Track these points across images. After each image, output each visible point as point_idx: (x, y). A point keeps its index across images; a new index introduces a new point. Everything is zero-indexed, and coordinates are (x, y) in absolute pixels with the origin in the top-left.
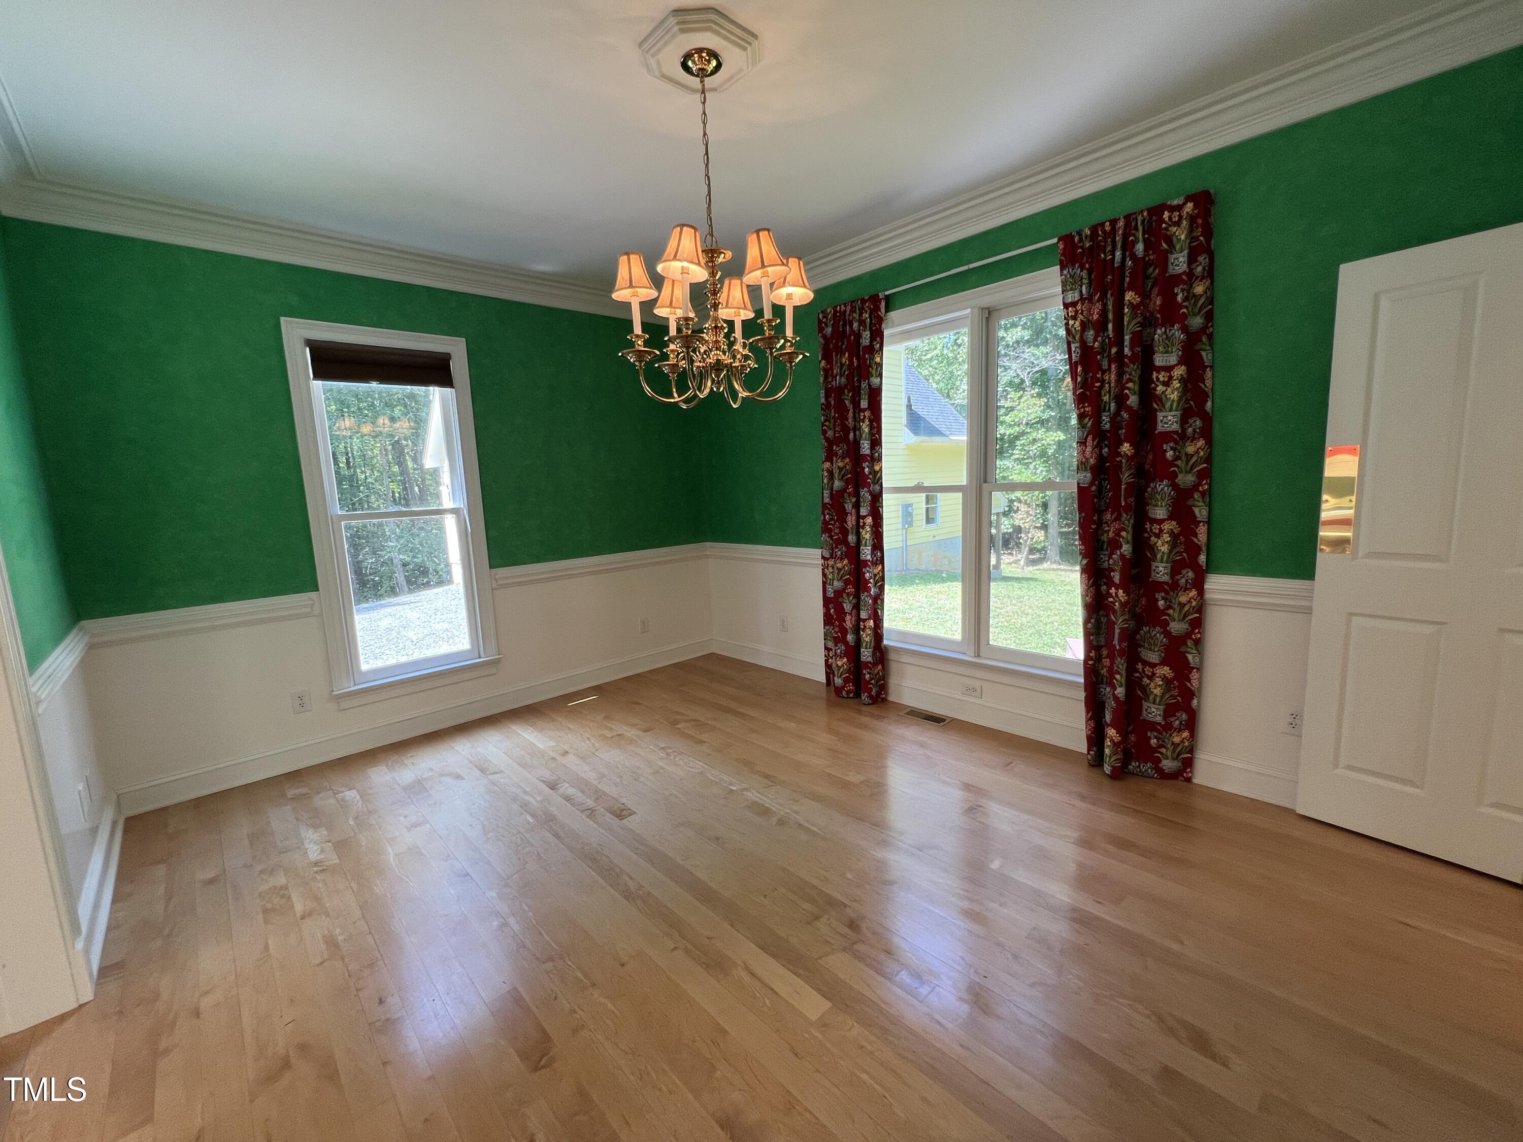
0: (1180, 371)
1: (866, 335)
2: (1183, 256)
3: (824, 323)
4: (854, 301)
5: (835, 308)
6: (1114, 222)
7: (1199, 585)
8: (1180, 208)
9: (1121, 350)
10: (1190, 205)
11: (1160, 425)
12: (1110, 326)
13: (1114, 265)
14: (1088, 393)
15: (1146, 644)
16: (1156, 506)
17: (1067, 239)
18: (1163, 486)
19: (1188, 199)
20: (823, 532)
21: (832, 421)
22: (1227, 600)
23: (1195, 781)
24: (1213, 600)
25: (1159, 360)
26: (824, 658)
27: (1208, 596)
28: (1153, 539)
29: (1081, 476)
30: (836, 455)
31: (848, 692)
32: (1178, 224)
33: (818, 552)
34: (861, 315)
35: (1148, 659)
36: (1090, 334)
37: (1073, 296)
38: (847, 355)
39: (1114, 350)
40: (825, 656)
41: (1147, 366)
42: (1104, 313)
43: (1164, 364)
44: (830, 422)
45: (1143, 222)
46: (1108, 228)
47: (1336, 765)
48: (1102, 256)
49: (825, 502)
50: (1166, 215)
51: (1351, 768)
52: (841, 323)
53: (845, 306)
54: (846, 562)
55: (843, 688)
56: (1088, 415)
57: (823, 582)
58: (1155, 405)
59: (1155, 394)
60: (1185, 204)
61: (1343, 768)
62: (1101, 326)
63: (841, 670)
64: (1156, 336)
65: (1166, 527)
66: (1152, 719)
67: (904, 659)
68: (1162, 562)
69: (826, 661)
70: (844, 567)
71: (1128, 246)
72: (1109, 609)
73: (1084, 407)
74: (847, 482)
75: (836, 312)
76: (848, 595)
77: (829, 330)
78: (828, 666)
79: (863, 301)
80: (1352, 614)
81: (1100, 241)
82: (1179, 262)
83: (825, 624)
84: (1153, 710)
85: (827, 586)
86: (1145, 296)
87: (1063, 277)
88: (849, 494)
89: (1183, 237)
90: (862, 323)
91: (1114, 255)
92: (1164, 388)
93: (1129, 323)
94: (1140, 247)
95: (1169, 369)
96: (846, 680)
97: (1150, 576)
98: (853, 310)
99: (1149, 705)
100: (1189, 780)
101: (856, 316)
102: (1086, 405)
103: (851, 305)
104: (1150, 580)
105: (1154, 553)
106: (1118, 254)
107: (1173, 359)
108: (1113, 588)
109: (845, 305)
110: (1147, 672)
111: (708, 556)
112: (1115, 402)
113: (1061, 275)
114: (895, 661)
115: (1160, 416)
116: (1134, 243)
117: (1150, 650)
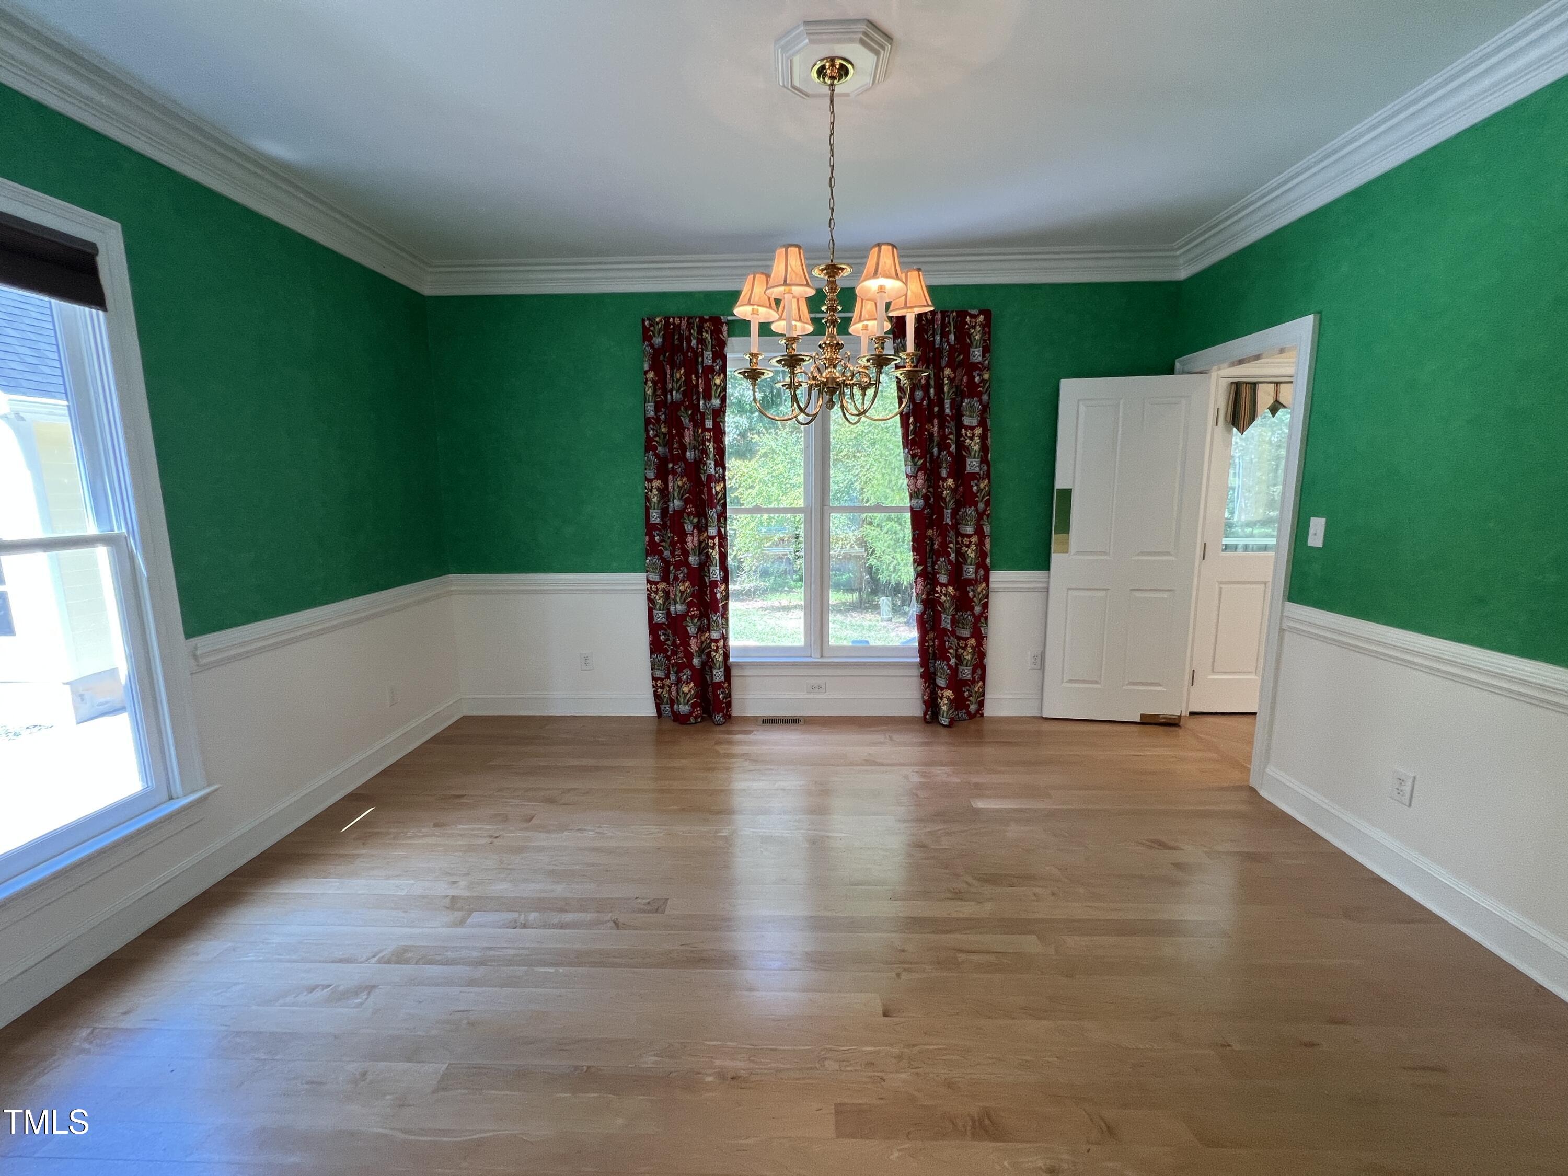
0: (978, 431)
1: (708, 355)
2: (979, 351)
3: (652, 331)
4: (691, 318)
5: (667, 319)
6: (933, 315)
7: (986, 579)
8: (974, 316)
9: (942, 409)
10: (982, 317)
11: (968, 467)
12: (932, 390)
13: (935, 345)
14: (917, 439)
15: (960, 625)
16: (967, 525)
18: (971, 511)
19: (981, 311)
20: (648, 554)
21: (662, 437)
22: (1000, 588)
23: (985, 715)
24: (994, 588)
25: (967, 421)
26: (652, 690)
27: (991, 586)
28: (964, 549)
29: (914, 502)
30: (674, 472)
31: (696, 717)
32: (974, 327)
33: (641, 577)
34: (700, 332)
35: (962, 635)
36: (919, 394)
38: (682, 371)
39: (936, 409)
40: (654, 687)
41: (960, 425)
42: (928, 380)
43: (969, 424)
44: (659, 438)
45: (953, 318)
46: (929, 317)
47: (1062, 682)
48: (926, 336)
49: (653, 522)
50: (968, 319)
51: (1070, 681)
52: (676, 337)
53: (681, 320)
54: (687, 584)
55: (691, 714)
56: (917, 456)
57: (649, 608)
58: (964, 453)
59: (964, 445)
60: (979, 315)
61: (1067, 682)
62: (927, 388)
63: (689, 696)
64: (964, 404)
65: (973, 540)
66: (965, 678)
67: (747, 672)
68: (971, 564)
69: (655, 692)
70: (686, 590)
71: (944, 335)
73: (914, 449)
74: (687, 502)
75: (667, 323)
76: (692, 617)
77: (658, 341)
78: (657, 697)
79: (702, 320)
80: (1069, 589)
81: (924, 325)
82: (976, 355)
83: (652, 653)
84: (966, 671)
85: (655, 612)
86: (957, 374)
87: (895, 345)
88: (689, 514)
89: (977, 337)
90: (701, 341)
91: (934, 337)
92: (970, 442)
93: (948, 392)
94: (951, 337)
95: (972, 428)
96: (694, 706)
97: (961, 575)
98: (690, 326)
99: (963, 668)
100: (982, 715)
101: (694, 332)
102: (916, 448)
103: (688, 321)
104: (962, 578)
105: (965, 558)
106: (938, 338)
107: (974, 422)
108: (938, 587)
109: (680, 318)
110: (961, 645)
111: (450, 593)
112: (938, 448)
113: (894, 343)
114: (737, 676)
115: (968, 461)
116: (949, 333)
117: (963, 628)
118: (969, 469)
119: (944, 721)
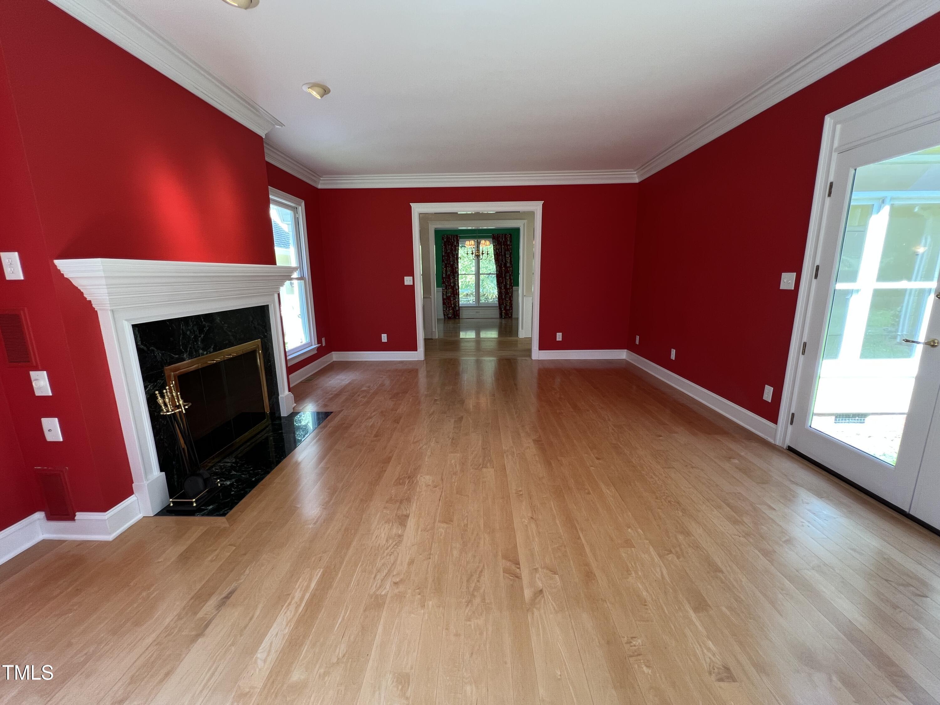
0: (509, 258)
1: (455, 243)
2: (509, 242)
4: (452, 235)
6: (500, 235)
8: (508, 235)
13: (500, 240)
16: (507, 277)
17: (493, 235)
18: (508, 274)
19: (509, 234)
20: (442, 284)
21: (446, 259)
25: (507, 256)
27: (513, 290)
28: (508, 282)
31: (452, 318)
33: (441, 289)
36: (497, 251)
37: (494, 244)
38: (450, 246)
40: (443, 312)
41: (505, 257)
42: (499, 248)
48: (498, 238)
49: (444, 276)
52: (449, 239)
58: (507, 262)
62: (499, 249)
63: (451, 313)
65: (509, 280)
67: (463, 309)
68: (509, 285)
71: (502, 239)
72: (502, 293)
73: (497, 262)
75: (447, 236)
76: (452, 297)
77: (445, 240)
78: (444, 314)
81: (498, 236)
83: (443, 305)
85: (444, 296)
86: (504, 246)
87: (493, 240)
88: (451, 275)
89: (509, 239)
91: (500, 238)
92: (508, 260)
93: (503, 250)
94: (504, 239)
95: (508, 257)
96: (452, 316)
97: (507, 287)
100: (512, 317)
101: (454, 239)
107: (509, 256)
108: (502, 290)
112: (501, 261)
114: (461, 309)
115: (508, 264)
117: (507, 299)
118: (507, 266)
119: (503, 317)
